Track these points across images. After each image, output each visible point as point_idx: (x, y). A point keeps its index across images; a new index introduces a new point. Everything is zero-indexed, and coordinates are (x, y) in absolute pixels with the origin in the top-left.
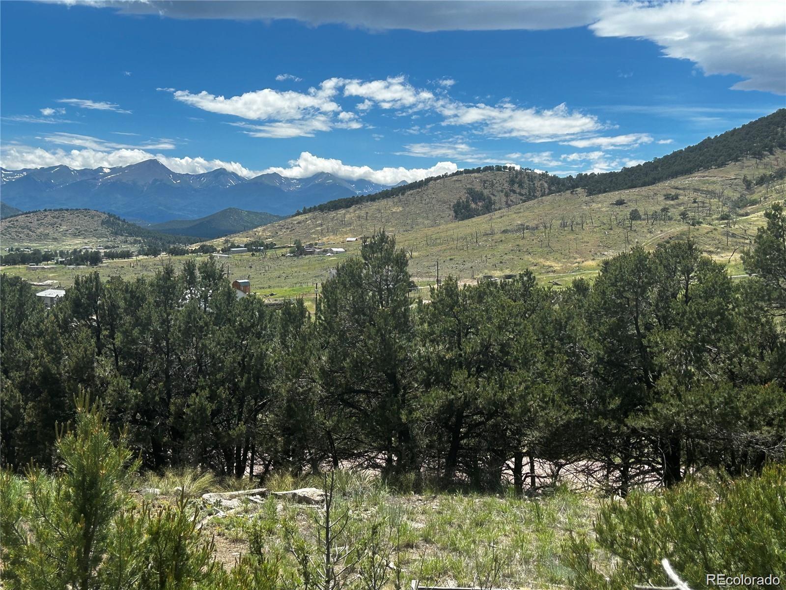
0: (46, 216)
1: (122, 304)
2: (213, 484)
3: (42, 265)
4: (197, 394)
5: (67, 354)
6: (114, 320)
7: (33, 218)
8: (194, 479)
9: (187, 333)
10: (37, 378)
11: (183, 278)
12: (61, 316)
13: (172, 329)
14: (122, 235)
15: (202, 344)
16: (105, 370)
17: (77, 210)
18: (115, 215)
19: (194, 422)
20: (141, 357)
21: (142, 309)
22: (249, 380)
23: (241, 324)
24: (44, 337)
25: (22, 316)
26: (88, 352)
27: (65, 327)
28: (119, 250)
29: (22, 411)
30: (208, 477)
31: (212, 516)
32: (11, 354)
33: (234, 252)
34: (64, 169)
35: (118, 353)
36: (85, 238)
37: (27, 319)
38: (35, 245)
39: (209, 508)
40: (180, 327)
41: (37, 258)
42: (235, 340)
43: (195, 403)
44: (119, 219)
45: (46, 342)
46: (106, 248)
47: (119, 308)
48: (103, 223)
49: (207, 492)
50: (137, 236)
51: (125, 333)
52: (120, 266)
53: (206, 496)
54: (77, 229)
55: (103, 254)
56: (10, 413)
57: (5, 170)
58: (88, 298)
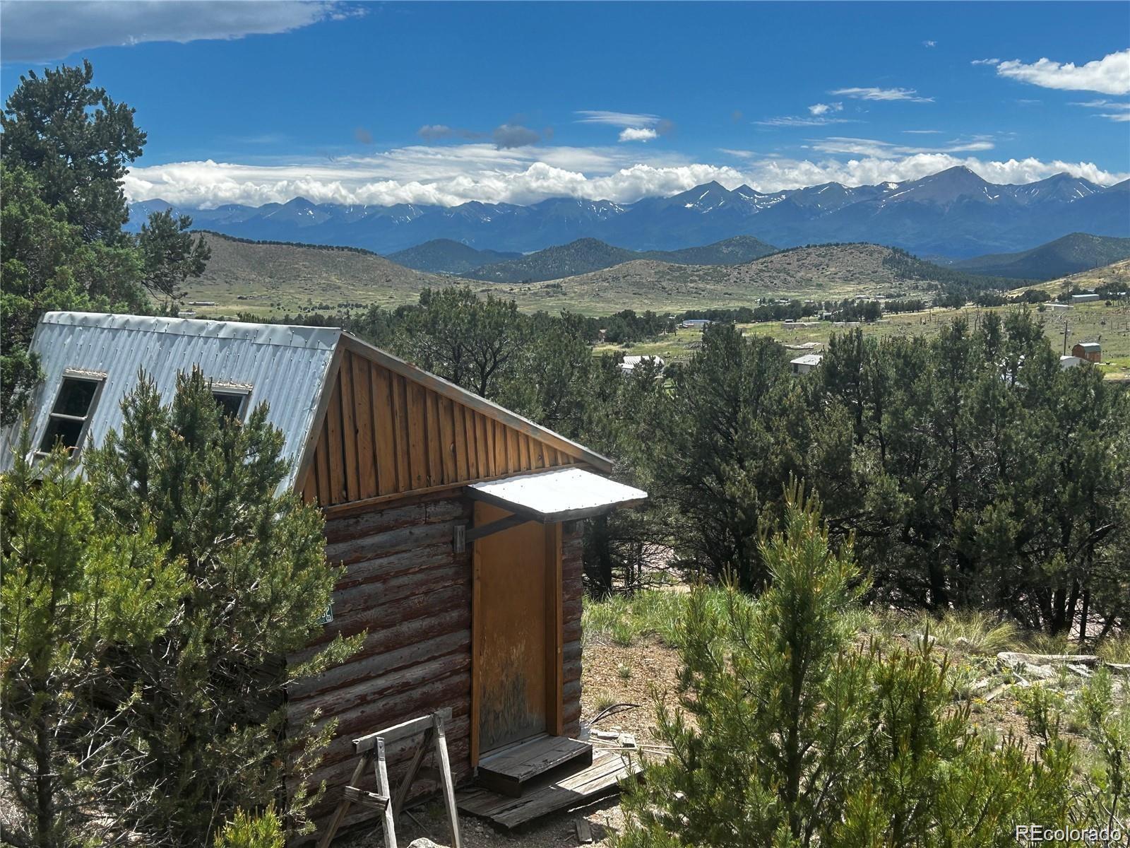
0: (809, 254)
1: (892, 373)
2: (1014, 639)
3: (802, 321)
4: (995, 506)
5: (817, 440)
6: (880, 395)
7: (792, 257)
8: (986, 629)
9: (983, 416)
10: (776, 470)
11: (981, 337)
12: (810, 389)
13: (960, 412)
14: (911, 278)
15: (1005, 435)
16: (865, 465)
17: (850, 244)
18: (902, 250)
19: (990, 548)
20: (918, 448)
21: (920, 380)
22: (1075, 490)
23: (1066, 407)
24: (788, 416)
25: (761, 388)
26: (843, 438)
27: (815, 404)
28: (906, 300)
29: (757, 512)
30: (1006, 628)
31: (1009, 686)
32: (746, 437)
33: (1077, 301)
34: (835, 188)
35: (884, 442)
36: (859, 283)
37: (768, 391)
38: (793, 295)
39: (1006, 673)
40: (972, 408)
41: (796, 312)
42: (1055, 431)
43: (991, 520)
44: (907, 255)
45: (789, 422)
46: (889, 296)
47: (888, 378)
48: (885, 262)
49: (1005, 649)
50: (932, 279)
51: (895, 414)
52: (906, 322)
53: (1002, 655)
54: (849, 271)
55: (883, 306)
56: (743, 513)
57: (759, 194)
58: (846, 365)
